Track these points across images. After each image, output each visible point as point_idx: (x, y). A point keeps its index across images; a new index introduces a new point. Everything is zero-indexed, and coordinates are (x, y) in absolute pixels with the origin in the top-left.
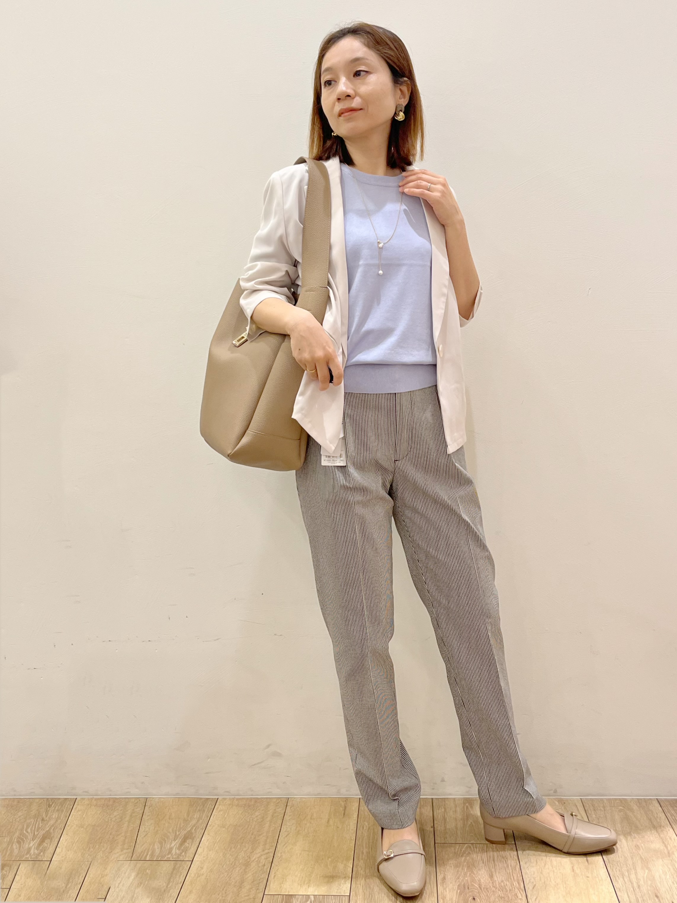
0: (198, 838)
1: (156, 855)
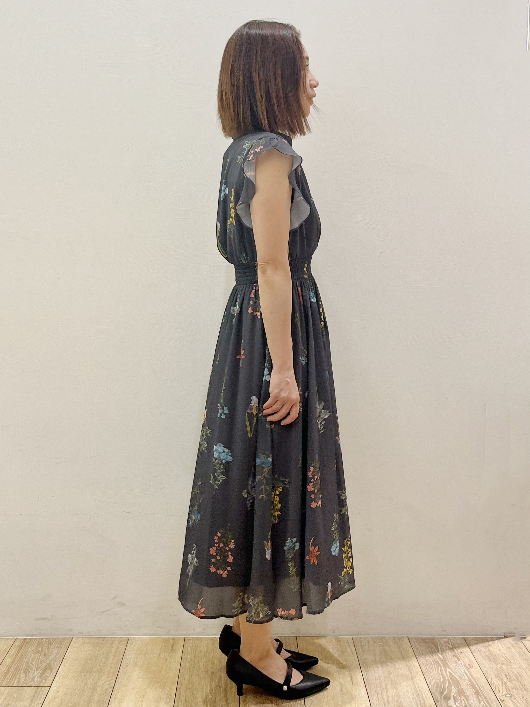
0: (56, 669)
1: (22, 682)
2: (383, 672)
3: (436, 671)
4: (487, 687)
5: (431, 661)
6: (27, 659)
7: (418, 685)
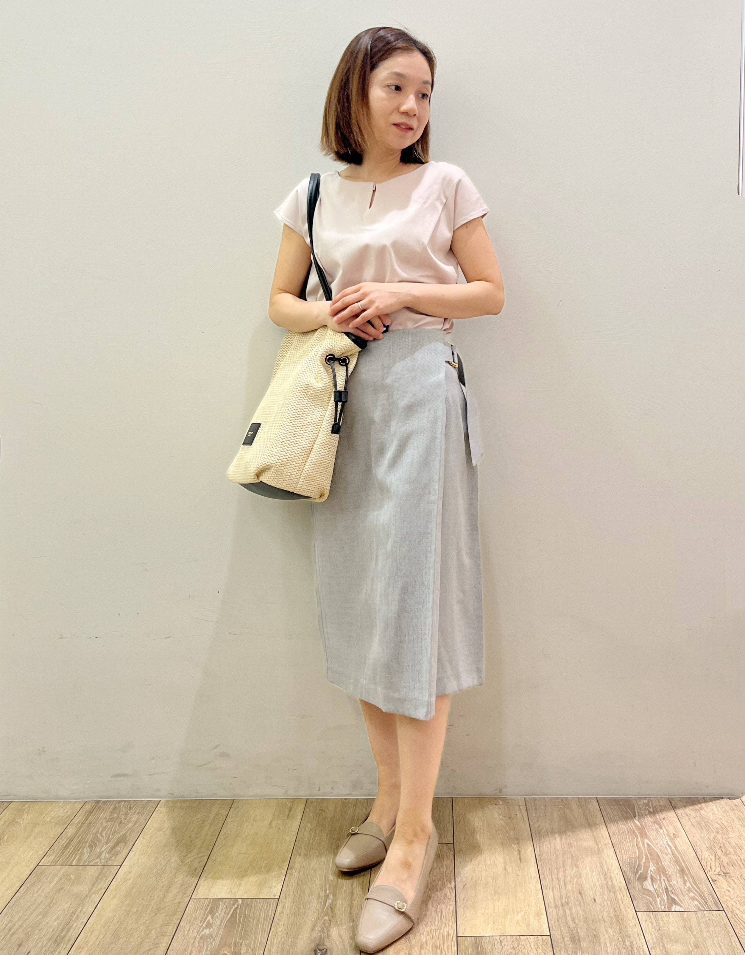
0: (132, 842)
1: (85, 859)
2: (561, 845)
3: (630, 842)
4: (695, 862)
5: (625, 829)
6: (96, 828)
7: (606, 863)
